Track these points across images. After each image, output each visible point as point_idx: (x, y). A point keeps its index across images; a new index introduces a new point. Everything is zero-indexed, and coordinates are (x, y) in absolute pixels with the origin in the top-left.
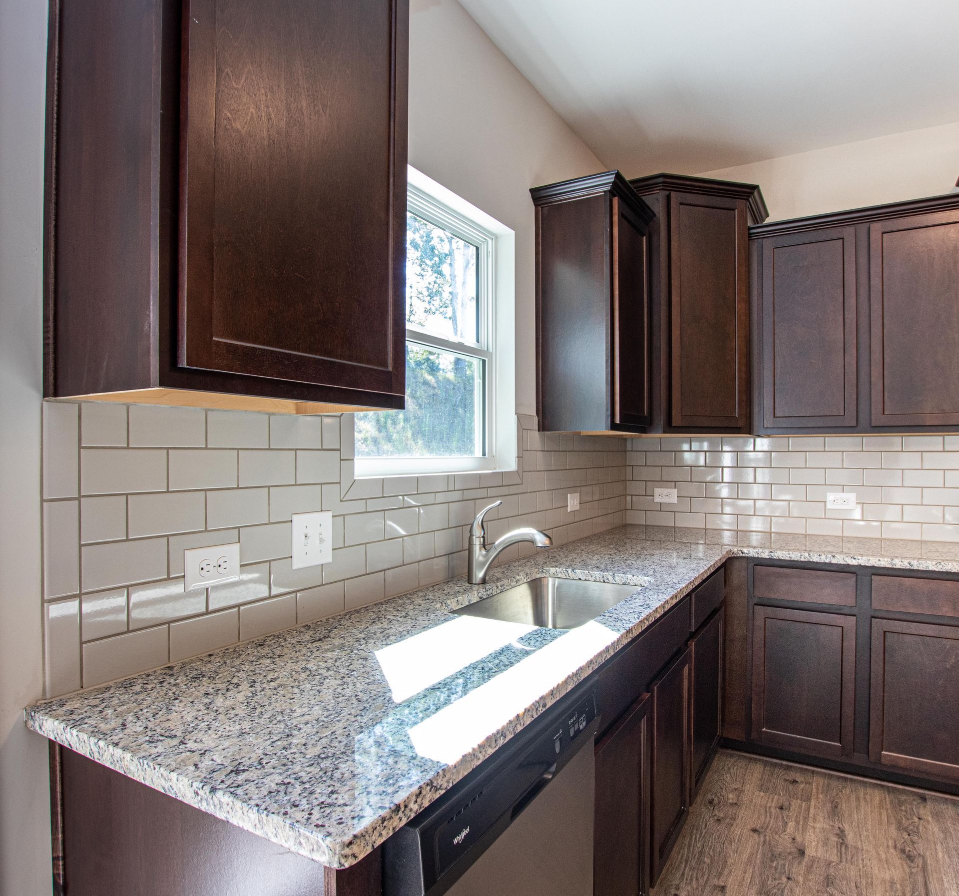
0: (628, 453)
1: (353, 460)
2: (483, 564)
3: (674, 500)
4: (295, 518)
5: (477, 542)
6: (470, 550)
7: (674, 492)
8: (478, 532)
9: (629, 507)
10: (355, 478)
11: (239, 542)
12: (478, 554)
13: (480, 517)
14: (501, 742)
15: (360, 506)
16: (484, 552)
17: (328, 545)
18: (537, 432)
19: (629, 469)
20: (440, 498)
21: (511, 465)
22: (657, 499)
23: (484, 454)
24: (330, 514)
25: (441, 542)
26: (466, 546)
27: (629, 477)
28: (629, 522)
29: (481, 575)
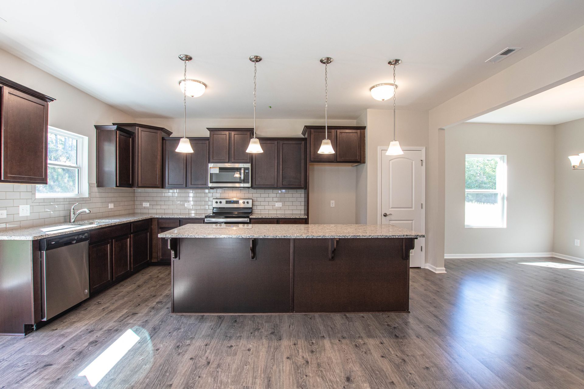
0: (136, 193)
1: (35, 194)
2: (73, 218)
3: (148, 206)
4: (20, 206)
5: (72, 213)
6: (70, 216)
7: (148, 204)
8: (72, 211)
9: (136, 208)
10: (36, 198)
11: (6, 210)
12: (72, 215)
13: (73, 207)
14: (62, 234)
15: (38, 204)
16: (74, 215)
17: (29, 212)
18: (96, 188)
19: (136, 198)
20: (61, 203)
21: (86, 195)
22: (144, 206)
23: (78, 193)
24: (29, 205)
25: (62, 213)
26: (69, 215)
27: (136, 200)
28: (136, 212)
29: (73, 220)
